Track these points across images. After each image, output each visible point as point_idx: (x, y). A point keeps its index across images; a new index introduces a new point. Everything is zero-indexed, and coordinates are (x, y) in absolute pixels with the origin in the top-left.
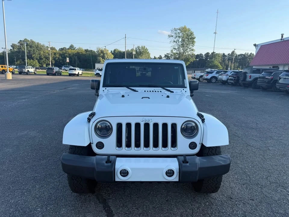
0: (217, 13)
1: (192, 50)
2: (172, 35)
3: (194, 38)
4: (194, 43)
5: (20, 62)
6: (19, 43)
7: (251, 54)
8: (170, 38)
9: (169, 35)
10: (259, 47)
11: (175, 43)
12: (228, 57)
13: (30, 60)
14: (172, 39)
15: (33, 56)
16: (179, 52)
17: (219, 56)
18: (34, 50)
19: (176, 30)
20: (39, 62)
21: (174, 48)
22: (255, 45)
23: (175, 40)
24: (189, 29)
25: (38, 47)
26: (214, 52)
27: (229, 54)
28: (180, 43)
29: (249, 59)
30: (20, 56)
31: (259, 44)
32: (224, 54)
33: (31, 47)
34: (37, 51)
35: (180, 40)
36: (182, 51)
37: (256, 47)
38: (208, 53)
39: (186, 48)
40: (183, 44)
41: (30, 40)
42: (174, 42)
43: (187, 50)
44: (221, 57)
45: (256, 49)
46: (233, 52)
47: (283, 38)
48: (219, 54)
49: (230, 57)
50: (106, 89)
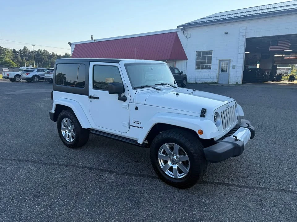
7: (44, 51)
10: (74, 46)
12: (20, 53)
17: (8, 52)
22: (70, 43)
27: (20, 50)
29: (44, 56)
31: (73, 43)
37: (71, 45)
44: (11, 53)
45: (72, 47)
46: (25, 48)
47: (94, 39)
48: (8, 49)
49: (23, 54)
50: (136, 91)
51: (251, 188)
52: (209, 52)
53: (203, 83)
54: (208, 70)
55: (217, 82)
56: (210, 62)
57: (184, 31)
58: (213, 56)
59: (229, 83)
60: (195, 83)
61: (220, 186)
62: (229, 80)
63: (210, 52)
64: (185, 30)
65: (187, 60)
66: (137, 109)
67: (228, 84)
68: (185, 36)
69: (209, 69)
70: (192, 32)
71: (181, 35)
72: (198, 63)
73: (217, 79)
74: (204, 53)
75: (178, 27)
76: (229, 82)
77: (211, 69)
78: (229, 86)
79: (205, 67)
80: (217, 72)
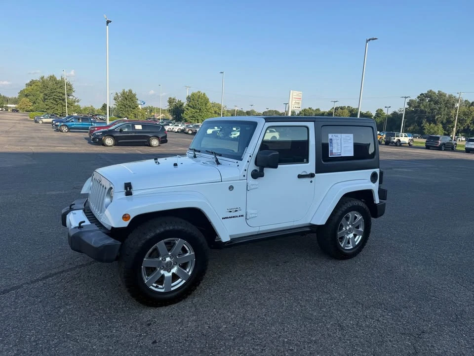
5: (414, 128)
6: (418, 97)
13: (430, 124)
15: (436, 117)
18: (440, 108)
20: (444, 128)
25: (449, 102)
30: (416, 118)
33: (436, 103)
34: (445, 110)
41: (437, 92)
51: (51, 275)
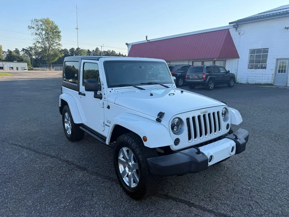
0: (76, 9)
1: (59, 44)
2: (33, 26)
3: (59, 32)
4: (60, 38)
8: (31, 29)
9: (29, 26)
10: (130, 47)
11: (37, 36)
12: (93, 53)
14: (34, 31)
16: (44, 46)
17: (84, 52)
19: (37, 21)
21: (38, 42)
22: (127, 44)
23: (38, 32)
24: (53, 22)
26: (78, 48)
27: (93, 51)
28: (44, 36)
31: (130, 44)
32: (88, 50)
35: (44, 32)
36: (48, 45)
37: (127, 46)
38: (73, 49)
39: (52, 42)
40: (47, 38)
42: (36, 34)
43: (52, 44)
44: (86, 53)
45: (128, 48)
46: (97, 49)
47: (148, 39)
48: (84, 50)
49: (95, 54)
50: (112, 89)
52: (264, 50)
53: (255, 84)
54: (262, 70)
55: (272, 83)
56: (265, 61)
57: (236, 28)
58: (269, 54)
59: (288, 86)
60: (246, 83)
61: (181, 205)
62: (287, 81)
63: (266, 50)
64: (238, 26)
65: (239, 59)
66: (109, 107)
67: (286, 86)
68: (238, 32)
69: (264, 69)
70: (246, 29)
71: (233, 32)
72: (251, 61)
73: (273, 80)
74: (259, 51)
75: (230, 23)
76: (287, 84)
77: (266, 69)
78: (286, 89)
79: (259, 66)
80: (273, 72)
